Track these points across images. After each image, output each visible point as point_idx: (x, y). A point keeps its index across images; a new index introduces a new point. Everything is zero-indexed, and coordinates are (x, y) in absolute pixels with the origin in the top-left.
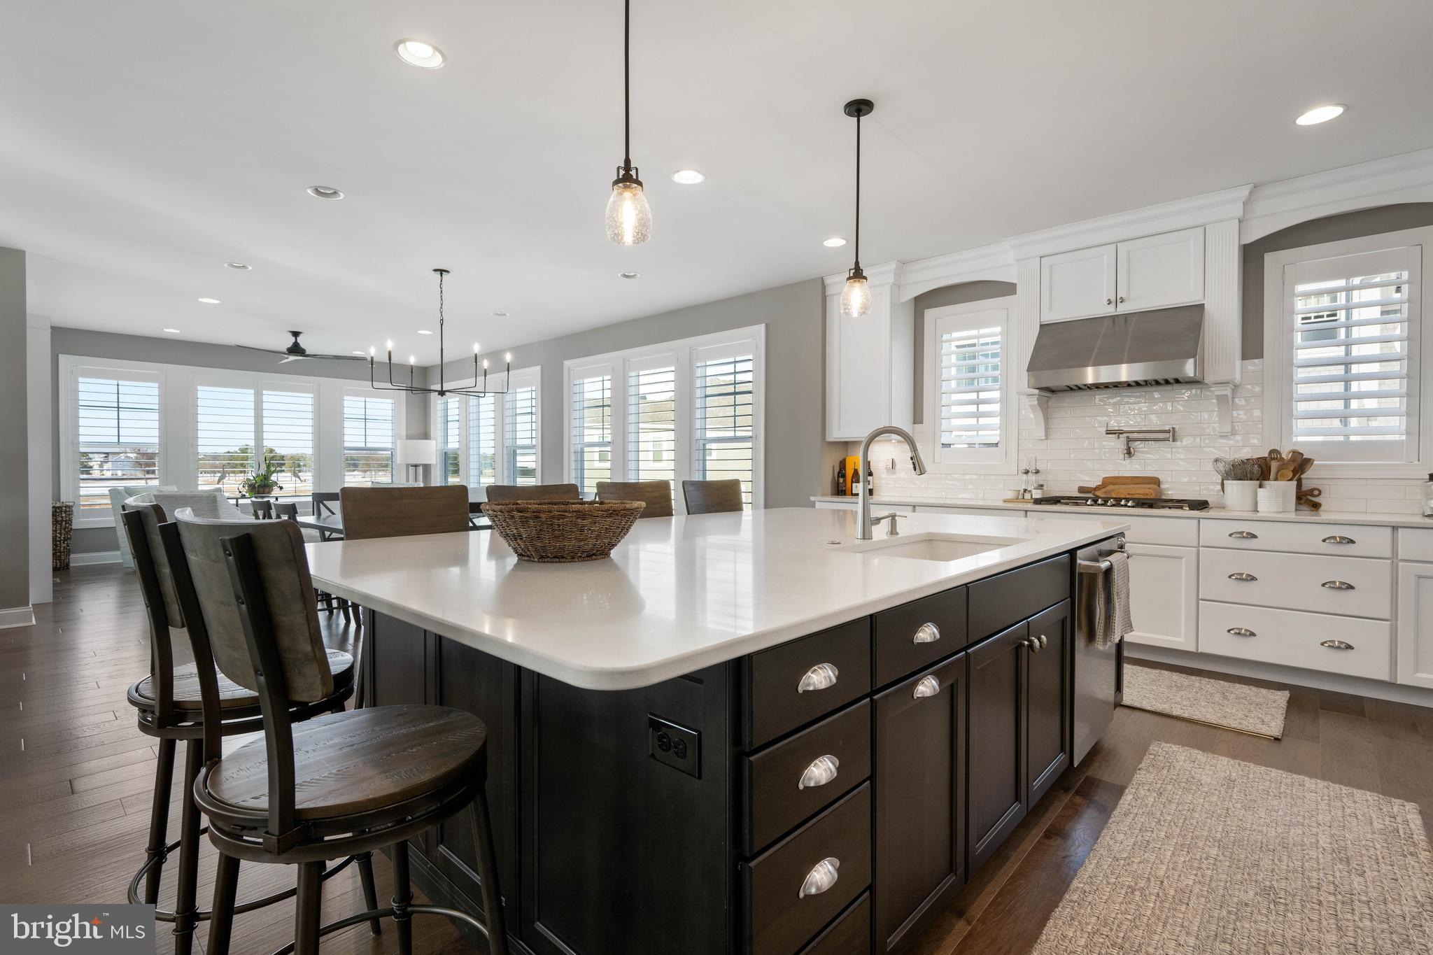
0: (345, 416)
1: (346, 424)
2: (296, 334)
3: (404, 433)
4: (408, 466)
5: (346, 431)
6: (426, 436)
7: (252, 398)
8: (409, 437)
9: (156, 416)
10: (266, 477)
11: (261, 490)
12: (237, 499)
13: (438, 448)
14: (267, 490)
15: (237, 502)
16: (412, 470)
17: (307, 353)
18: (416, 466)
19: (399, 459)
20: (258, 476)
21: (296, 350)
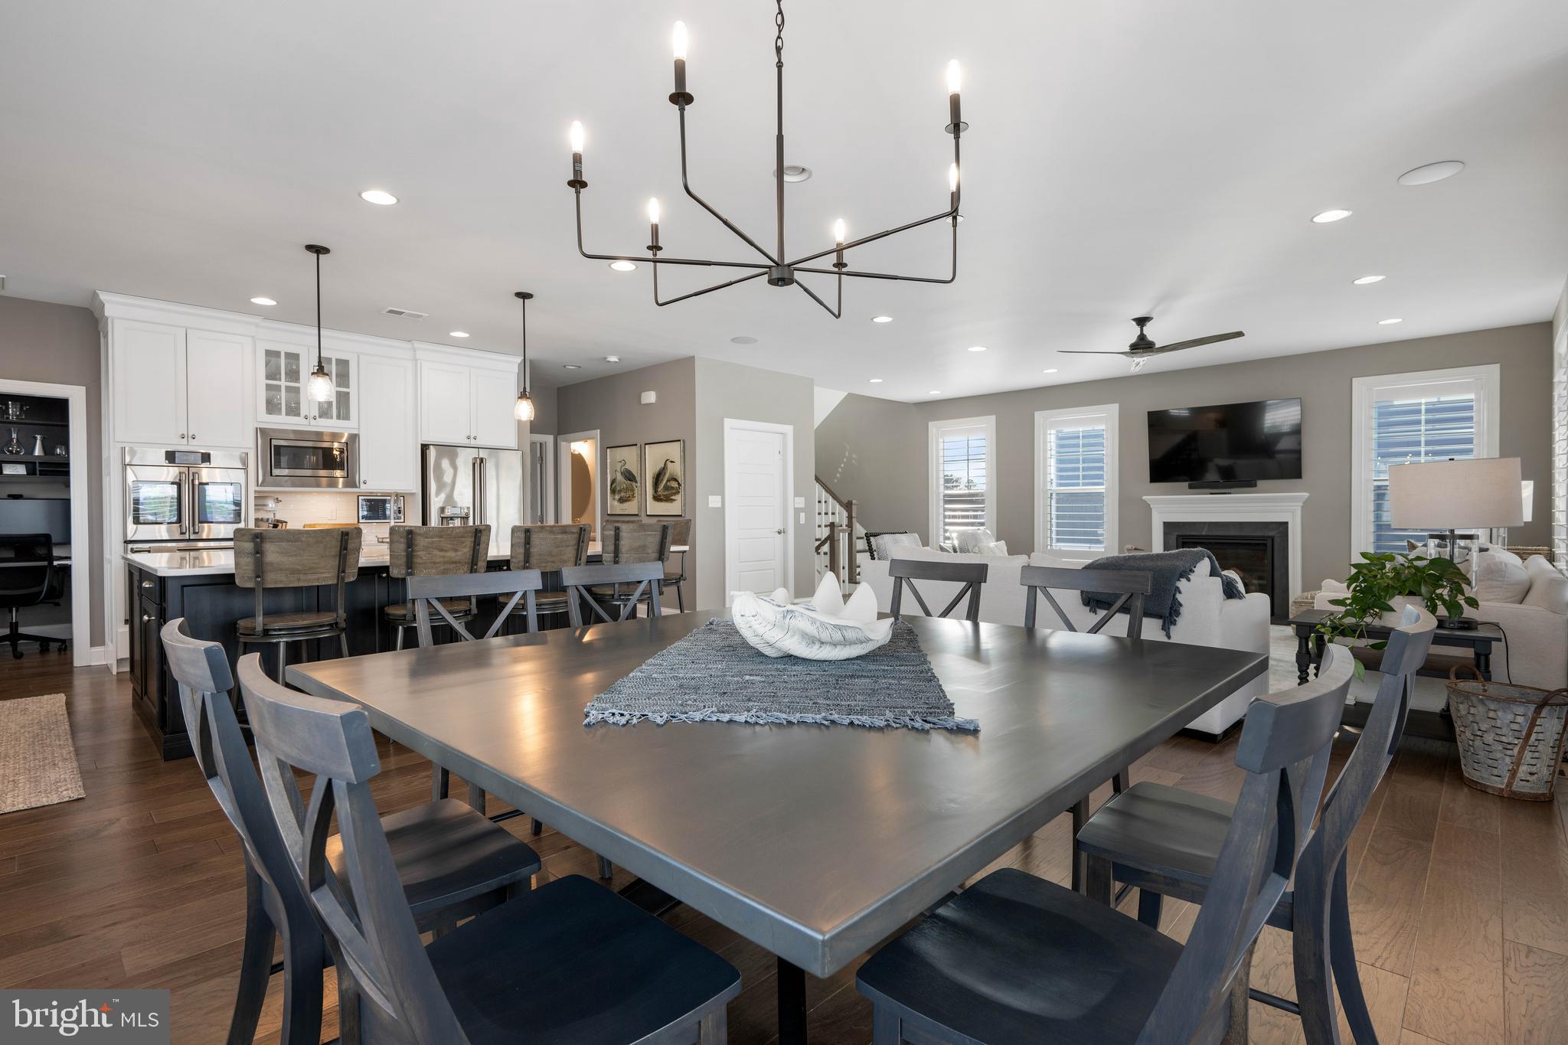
2: (1141, 321)
21: (1142, 345)
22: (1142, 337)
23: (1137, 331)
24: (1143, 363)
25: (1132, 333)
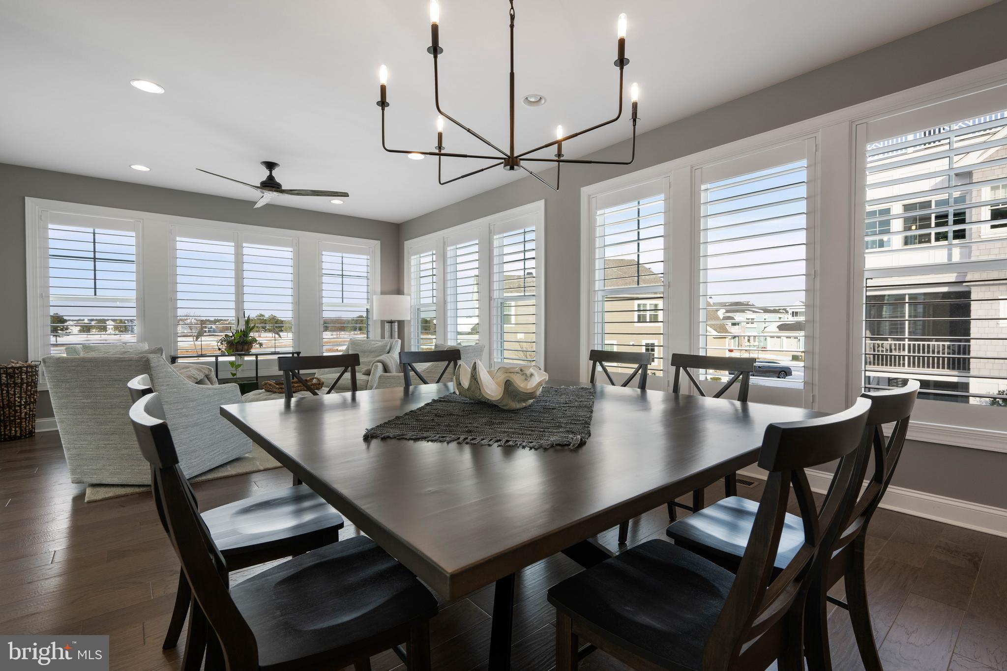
0: (324, 272)
1: (325, 279)
2: (270, 166)
3: (379, 289)
4: (383, 323)
5: (324, 287)
6: (399, 291)
7: (232, 250)
8: (382, 293)
9: (133, 267)
10: (245, 334)
11: (240, 347)
12: (217, 357)
13: (412, 304)
14: (246, 347)
15: (217, 359)
16: (387, 326)
17: (283, 188)
18: (391, 322)
19: (376, 316)
20: (237, 331)
21: (271, 184)
22: (271, 178)
23: (267, 173)
24: (270, 197)
25: (264, 174)
